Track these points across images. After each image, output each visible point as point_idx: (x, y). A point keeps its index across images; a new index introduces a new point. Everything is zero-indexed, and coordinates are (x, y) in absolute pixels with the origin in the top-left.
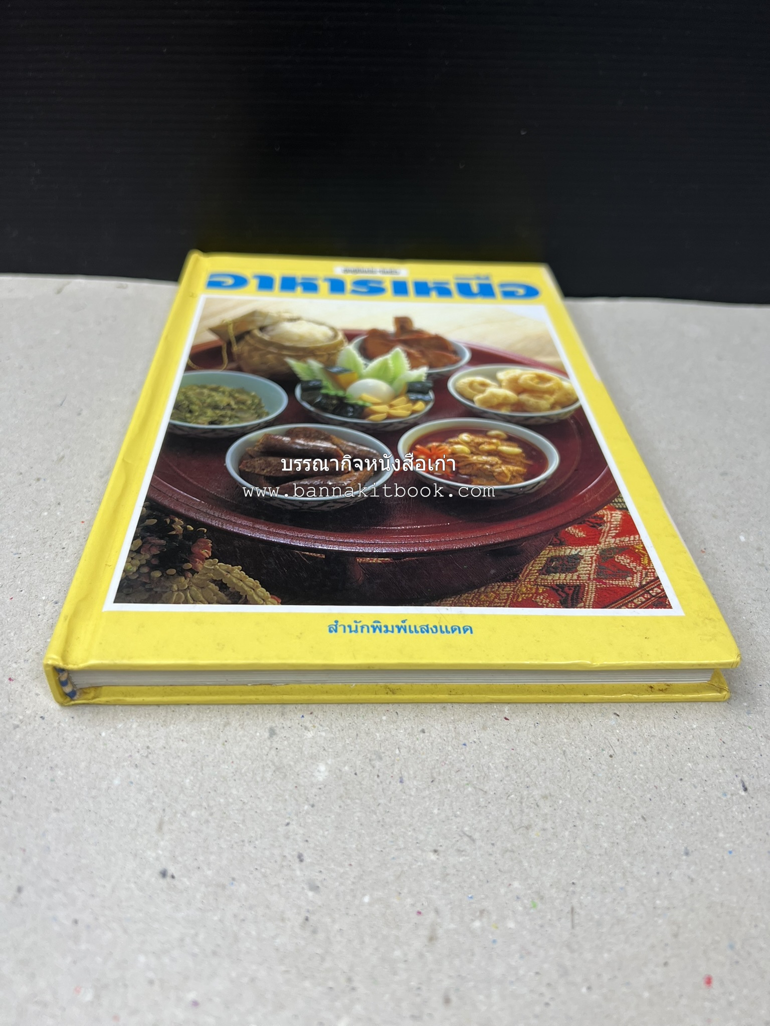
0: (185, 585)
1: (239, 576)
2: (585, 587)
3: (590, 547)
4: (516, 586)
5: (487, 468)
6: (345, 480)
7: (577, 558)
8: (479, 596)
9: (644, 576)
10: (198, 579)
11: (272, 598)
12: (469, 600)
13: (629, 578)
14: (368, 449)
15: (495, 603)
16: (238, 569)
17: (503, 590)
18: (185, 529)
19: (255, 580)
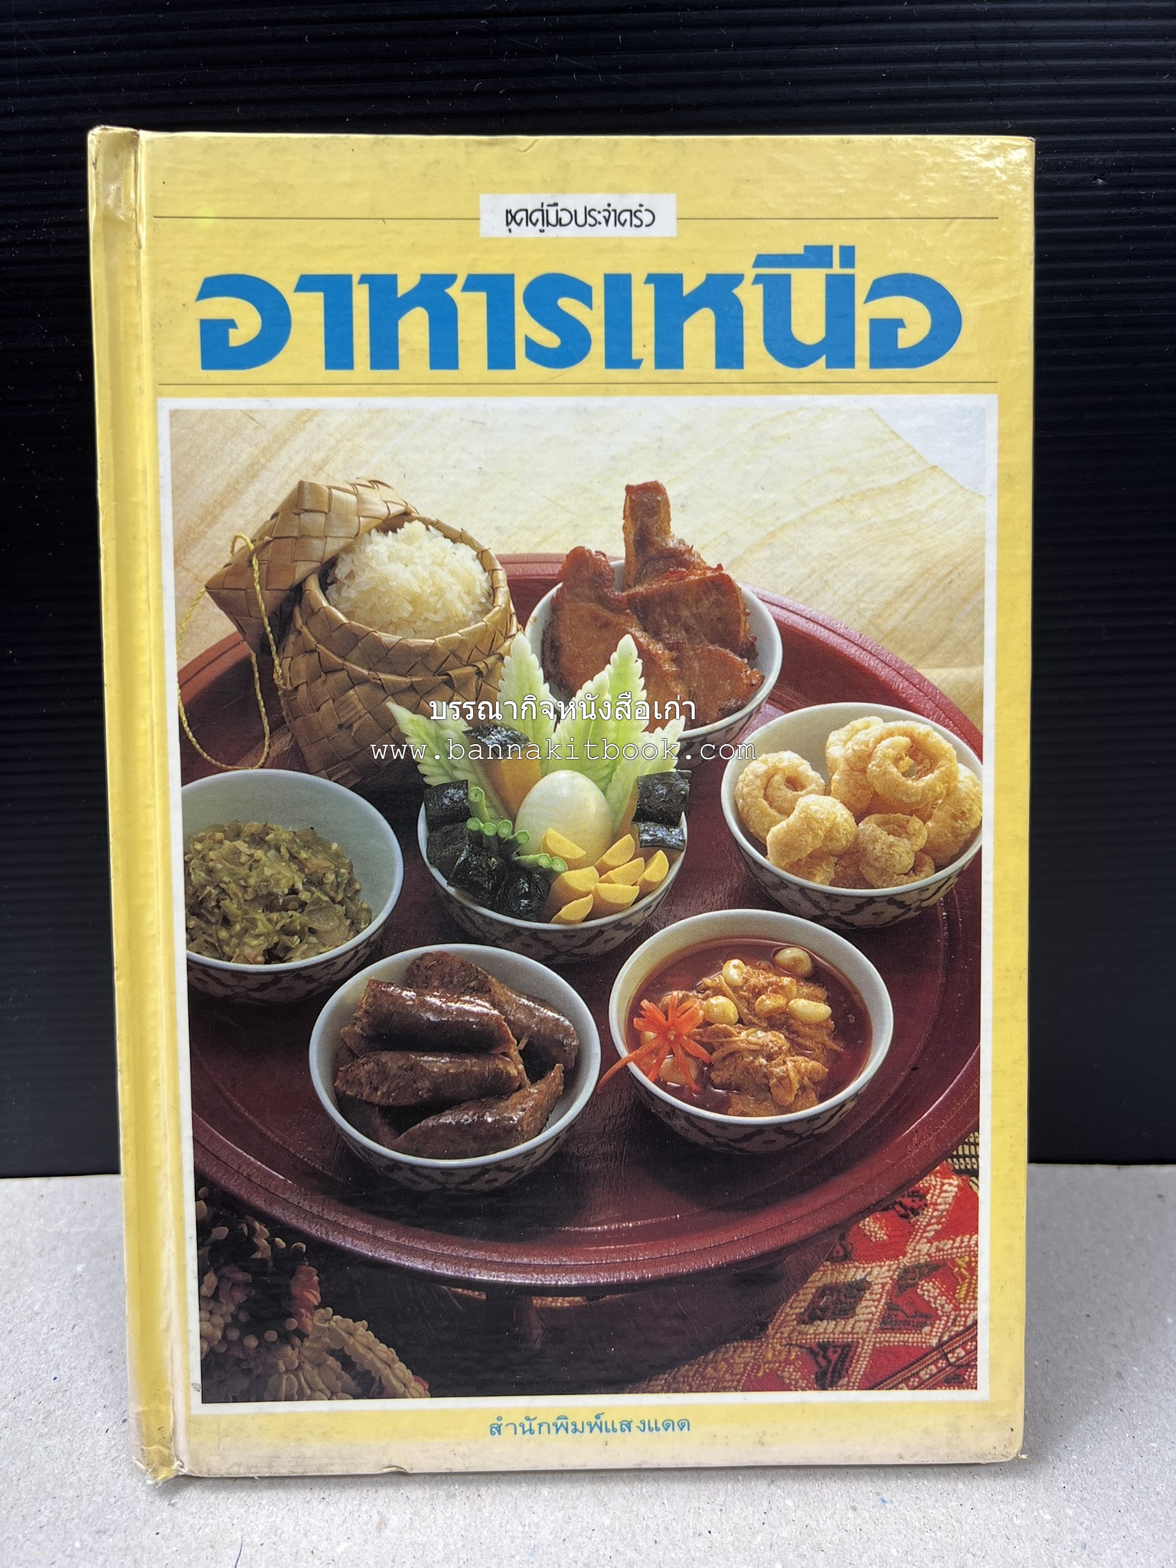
0: (294, 1363)
1: (365, 1341)
2: (857, 1347)
3: (887, 1263)
4: (760, 1347)
5: (761, 1065)
6: (514, 1109)
7: (862, 1287)
8: (704, 1370)
9: (949, 1324)
10: (310, 1348)
11: (416, 1381)
12: (688, 1377)
13: (927, 1329)
14: (556, 1016)
15: (725, 1381)
16: (363, 1327)
17: (739, 1357)
18: (271, 1242)
19: (388, 1347)
